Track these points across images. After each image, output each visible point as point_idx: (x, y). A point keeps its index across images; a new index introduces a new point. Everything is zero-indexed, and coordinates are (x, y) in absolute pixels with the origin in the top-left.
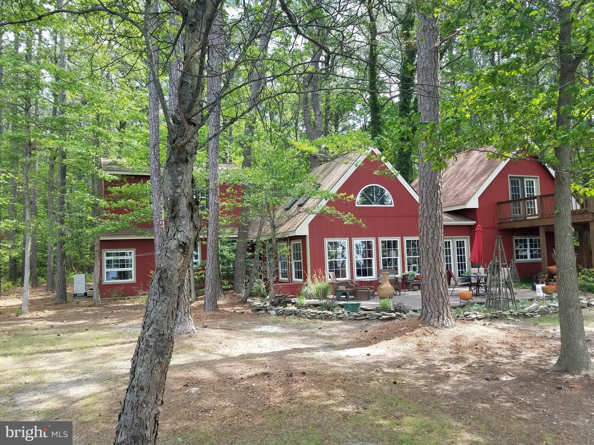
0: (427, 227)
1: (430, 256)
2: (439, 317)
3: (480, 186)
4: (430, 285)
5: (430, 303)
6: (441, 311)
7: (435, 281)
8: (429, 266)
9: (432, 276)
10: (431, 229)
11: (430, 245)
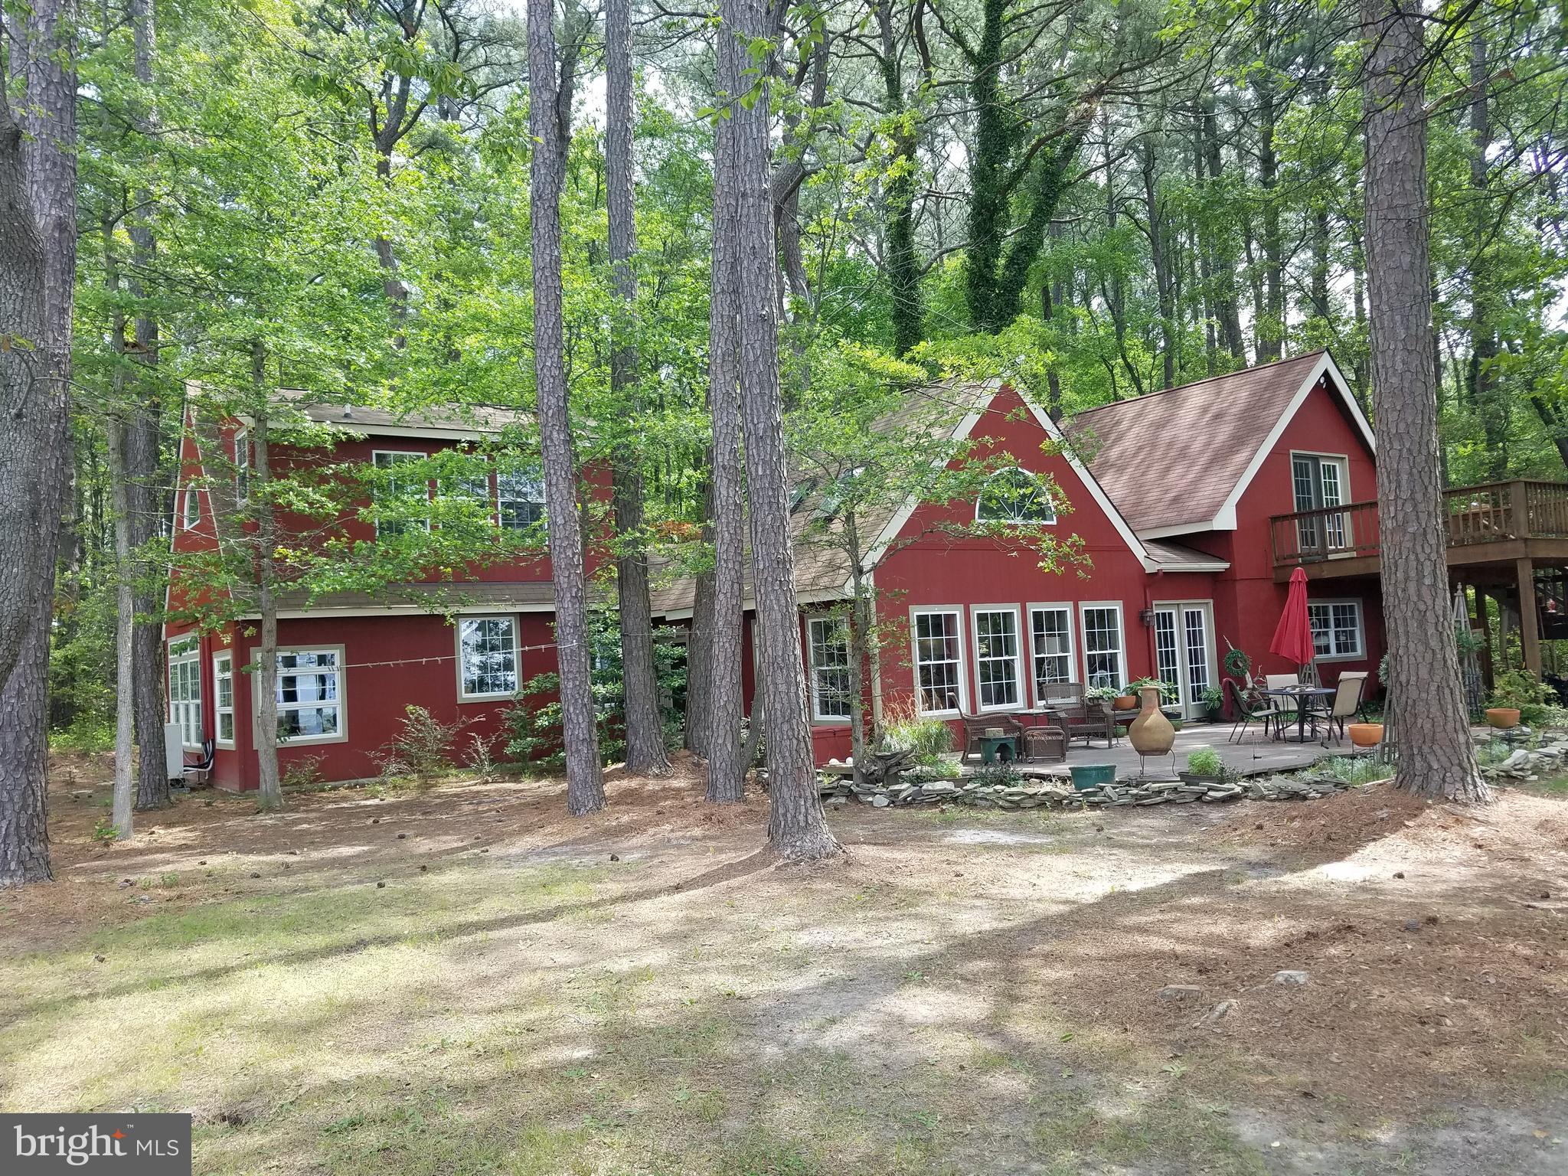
0: (1417, 559)
1: (1431, 631)
2: (1463, 780)
3: (1238, 475)
4: (1434, 702)
5: (1436, 747)
6: (1466, 764)
7: (1447, 691)
8: (1429, 656)
9: (1437, 678)
10: (1428, 563)
11: (1430, 602)
